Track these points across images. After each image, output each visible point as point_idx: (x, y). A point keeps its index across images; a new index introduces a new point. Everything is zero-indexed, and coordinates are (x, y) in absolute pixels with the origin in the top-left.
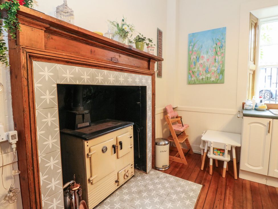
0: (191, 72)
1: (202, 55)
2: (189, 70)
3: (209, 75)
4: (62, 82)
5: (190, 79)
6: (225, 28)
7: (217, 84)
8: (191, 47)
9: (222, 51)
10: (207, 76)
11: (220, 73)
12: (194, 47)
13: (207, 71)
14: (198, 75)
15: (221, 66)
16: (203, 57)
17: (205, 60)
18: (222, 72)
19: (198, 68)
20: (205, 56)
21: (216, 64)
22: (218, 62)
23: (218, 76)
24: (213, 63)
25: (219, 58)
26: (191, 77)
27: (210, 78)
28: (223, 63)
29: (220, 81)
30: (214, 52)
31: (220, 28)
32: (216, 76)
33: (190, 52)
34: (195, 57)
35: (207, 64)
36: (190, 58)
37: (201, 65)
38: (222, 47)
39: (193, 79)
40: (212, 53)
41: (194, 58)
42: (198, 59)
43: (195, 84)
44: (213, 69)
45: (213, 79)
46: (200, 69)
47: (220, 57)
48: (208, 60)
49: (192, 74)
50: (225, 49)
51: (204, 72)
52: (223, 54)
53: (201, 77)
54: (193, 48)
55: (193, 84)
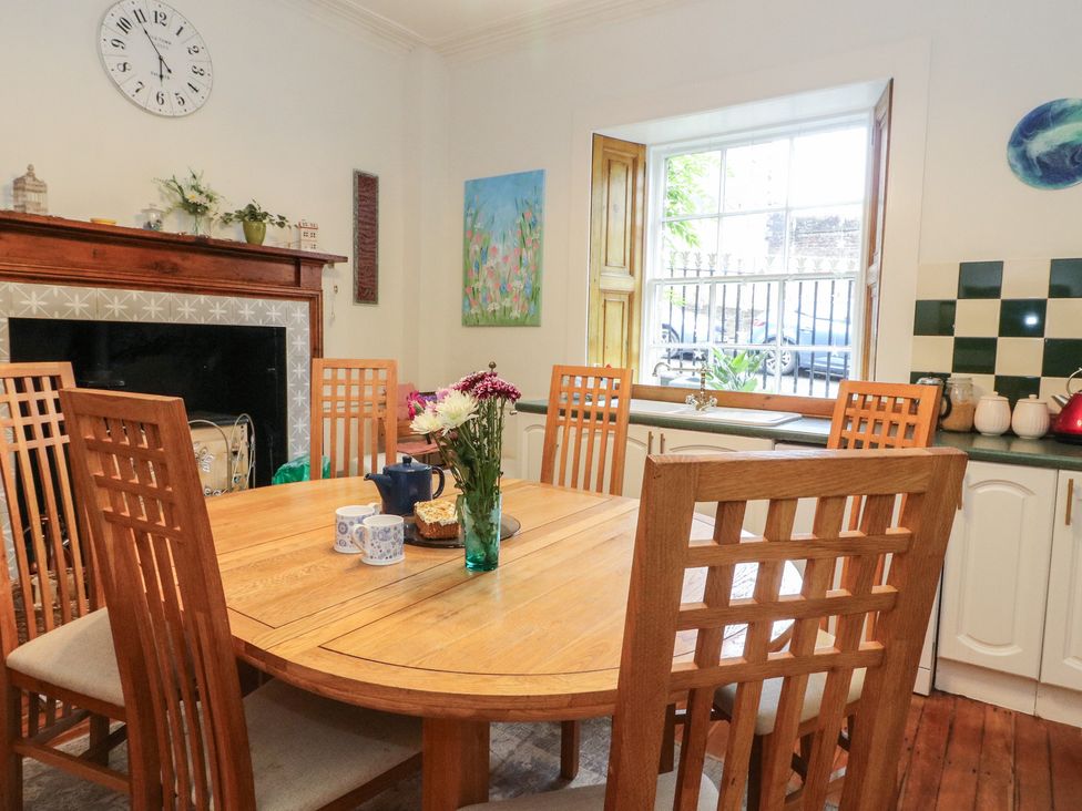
0: (470, 293)
1: (493, 243)
2: (466, 285)
3: (507, 303)
4: (21, 315)
5: (467, 310)
6: (541, 173)
7: (524, 329)
8: (469, 219)
9: (535, 236)
10: (503, 304)
11: (530, 297)
12: (475, 218)
13: (504, 290)
14: (485, 300)
15: (533, 277)
16: (495, 249)
17: (499, 259)
18: (534, 295)
19: (485, 283)
20: (500, 247)
21: (523, 270)
22: (527, 267)
23: (526, 305)
24: (517, 269)
25: (528, 255)
26: (470, 306)
27: (511, 310)
28: (536, 271)
29: (530, 320)
30: (517, 239)
31: (531, 172)
32: (523, 306)
33: (469, 234)
34: (478, 249)
35: (505, 269)
36: (467, 253)
37: (491, 271)
38: (534, 225)
39: (473, 311)
40: (514, 240)
41: (475, 252)
42: (484, 254)
43: (478, 326)
44: (517, 284)
45: (516, 314)
46: (490, 284)
47: (530, 253)
48: (506, 258)
49: (471, 296)
50: (541, 232)
51: (498, 292)
52: (537, 244)
53: (490, 308)
54: (474, 222)
55: (475, 325)
